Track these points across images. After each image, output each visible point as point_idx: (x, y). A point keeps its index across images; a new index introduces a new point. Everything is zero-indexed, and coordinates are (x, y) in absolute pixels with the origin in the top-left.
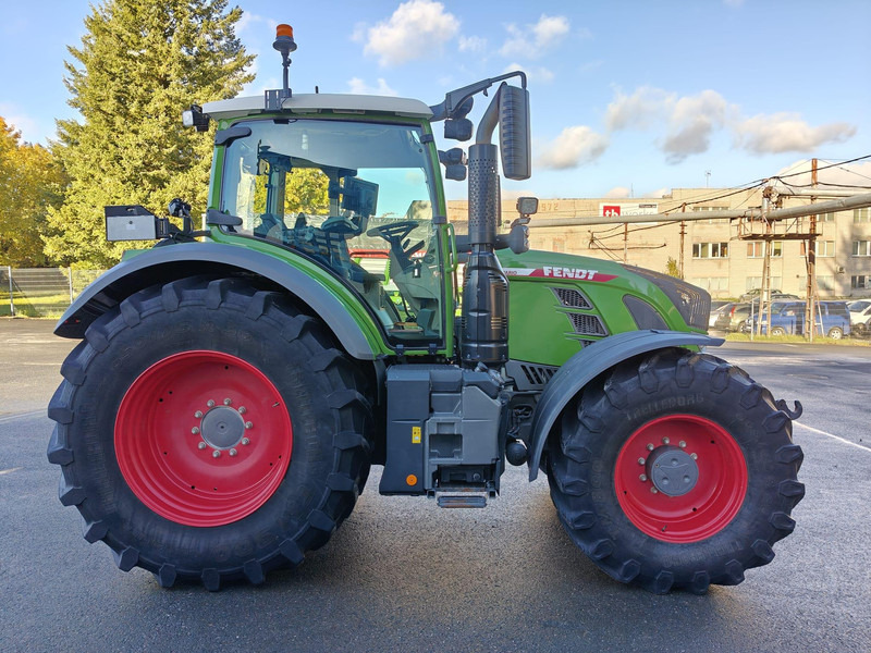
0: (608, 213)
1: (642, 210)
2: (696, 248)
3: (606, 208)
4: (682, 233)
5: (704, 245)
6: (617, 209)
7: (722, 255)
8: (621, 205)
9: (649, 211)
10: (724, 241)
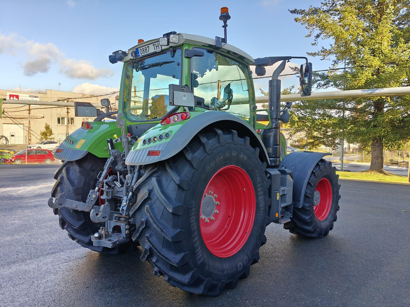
0: (12, 98)
1: (31, 98)
2: (59, 120)
3: (11, 96)
4: (68, 112)
5: (63, 118)
6: (17, 97)
7: (71, 124)
8: (19, 95)
9: (35, 99)
10: (72, 117)
